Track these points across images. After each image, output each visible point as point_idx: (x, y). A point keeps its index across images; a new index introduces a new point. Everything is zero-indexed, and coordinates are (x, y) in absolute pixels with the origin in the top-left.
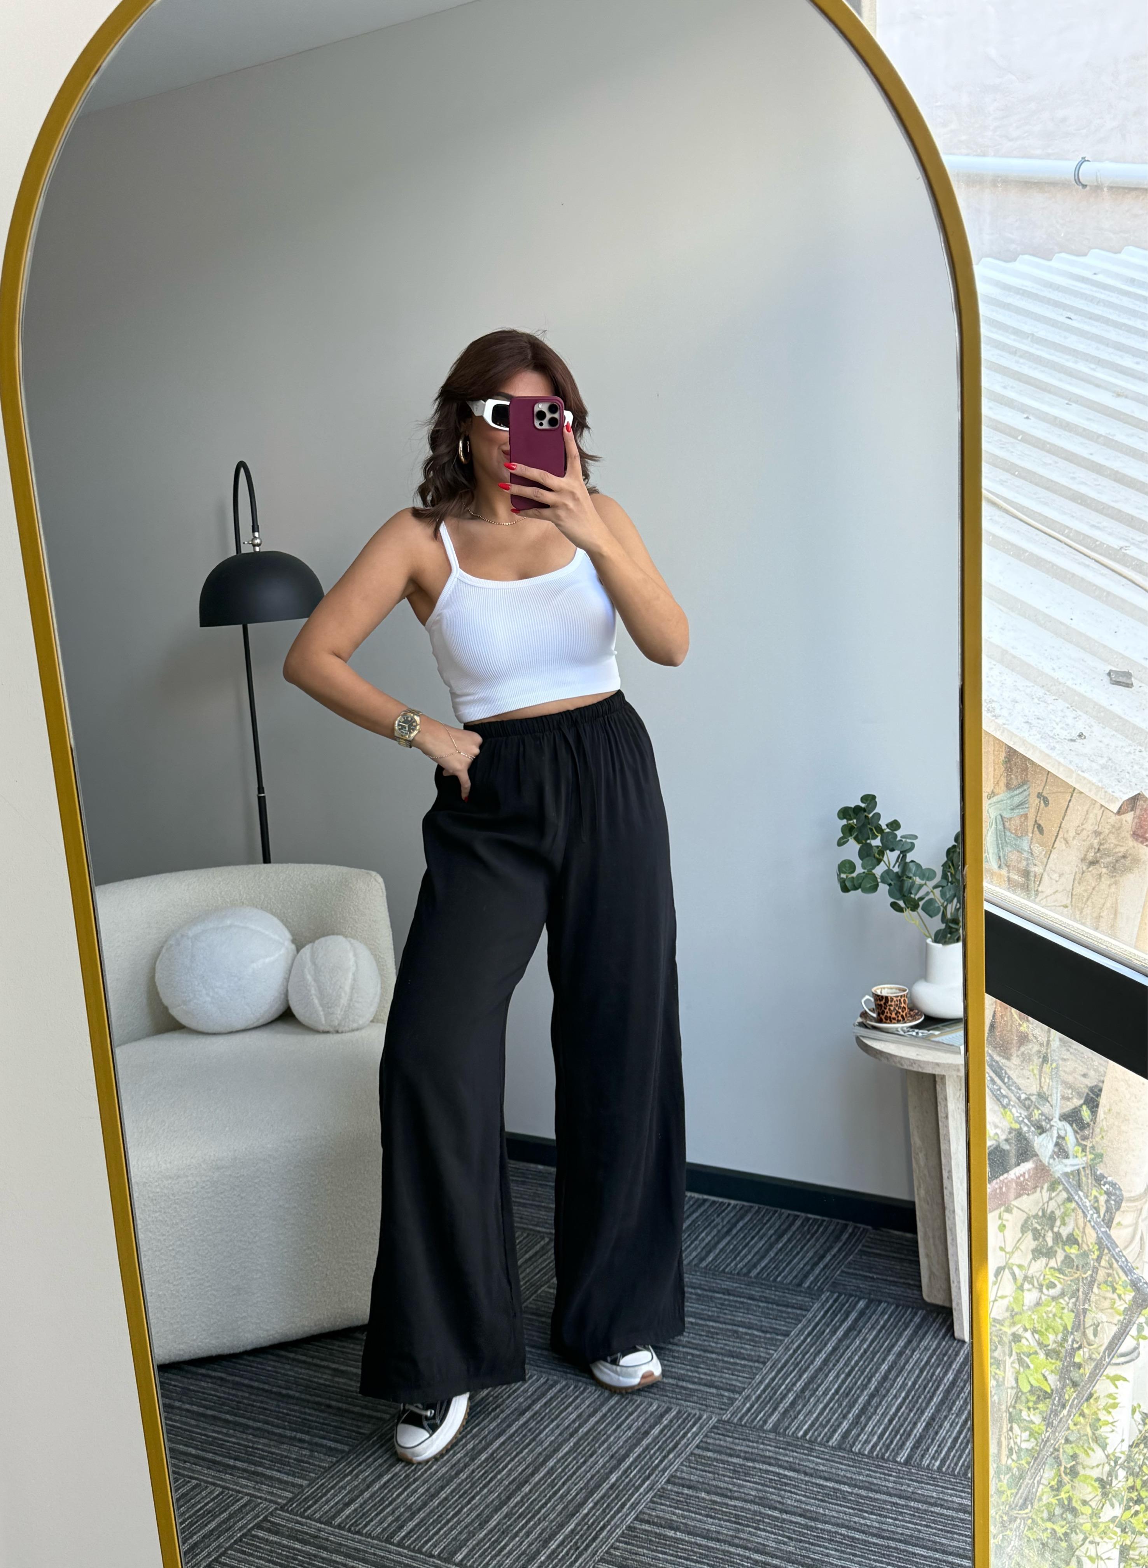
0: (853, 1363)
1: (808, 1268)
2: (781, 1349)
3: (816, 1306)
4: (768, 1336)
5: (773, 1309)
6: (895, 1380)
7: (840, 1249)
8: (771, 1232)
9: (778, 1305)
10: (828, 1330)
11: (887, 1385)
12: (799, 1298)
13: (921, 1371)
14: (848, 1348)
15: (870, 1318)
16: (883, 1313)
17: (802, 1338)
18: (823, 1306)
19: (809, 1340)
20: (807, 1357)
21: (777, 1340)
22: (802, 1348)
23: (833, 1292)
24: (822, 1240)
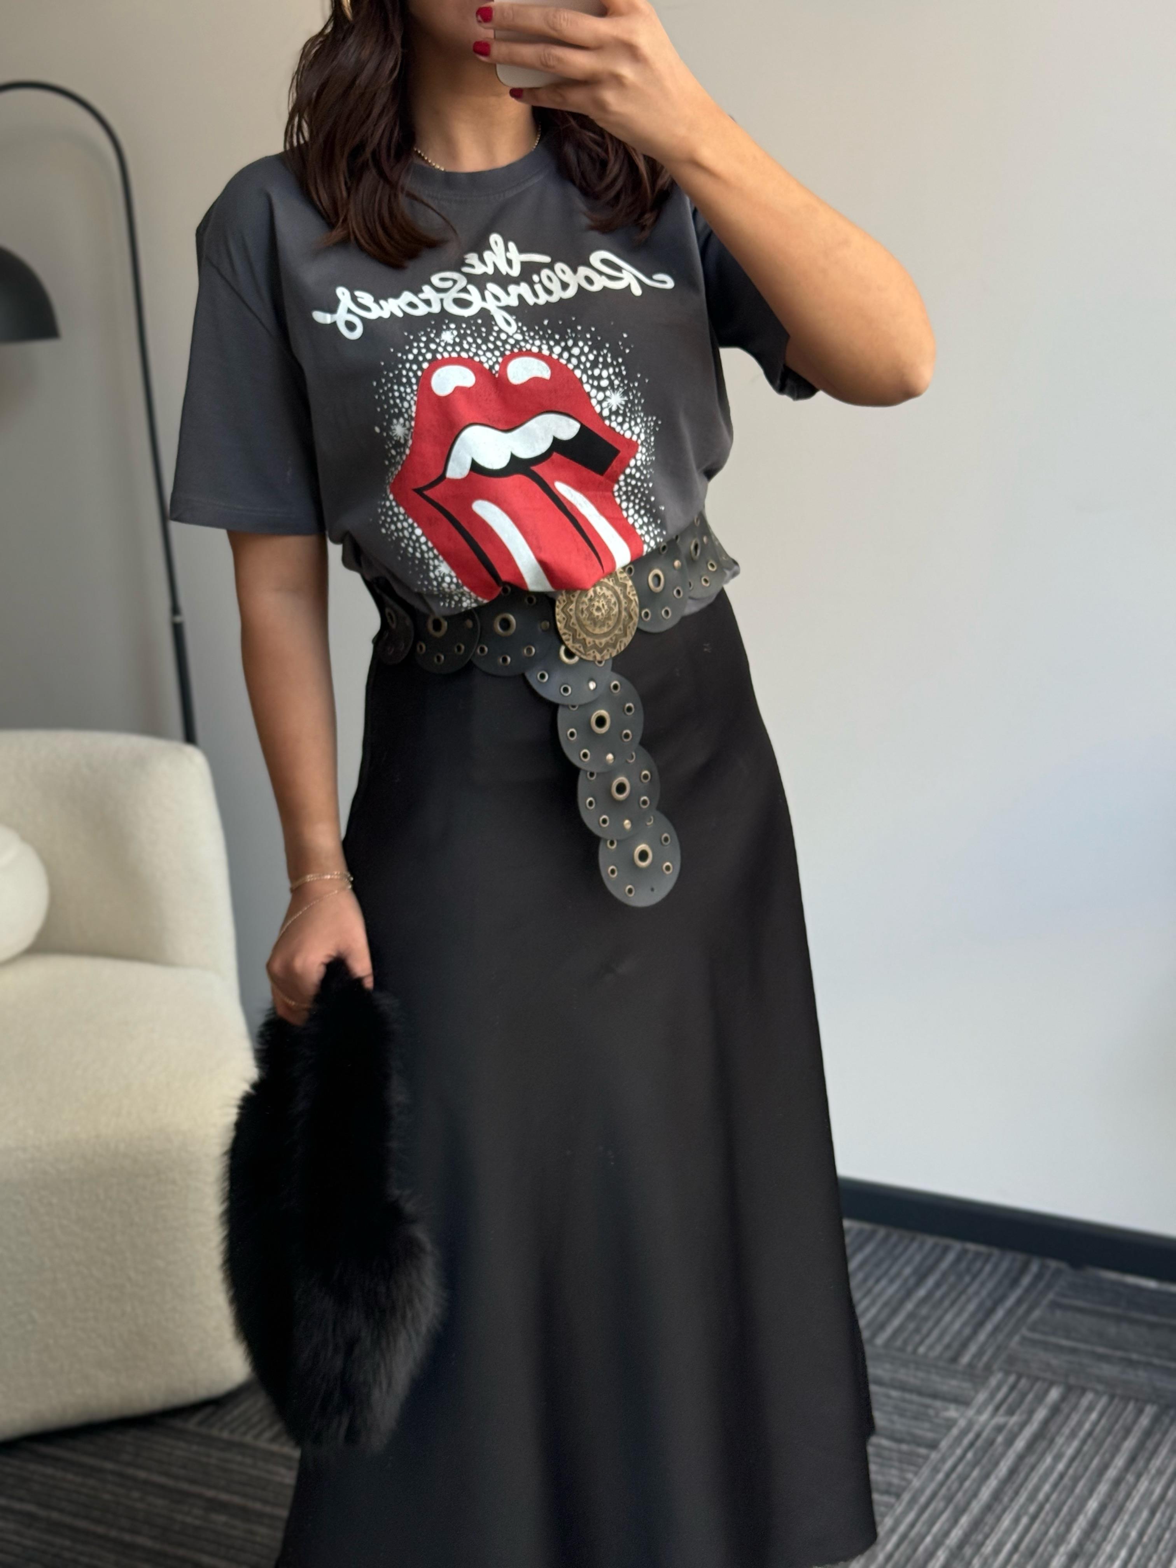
0: (1041, 1496)
1: (967, 1331)
2: (925, 1471)
3: (981, 1397)
4: (904, 1447)
5: (911, 1402)
6: (1109, 1528)
7: (1019, 1302)
8: (908, 1271)
9: (920, 1393)
10: (1000, 1439)
11: (1097, 1536)
12: (954, 1382)
13: (1153, 1513)
14: (1033, 1468)
15: (1068, 1417)
16: (1090, 1409)
17: (959, 1452)
18: (992, 1396)
19: (970, 1455)
20: (967, 1484)
21: (919, 1456)
22: (960, 1468)
23: (1007, 1373)
24: (990, 1285)
